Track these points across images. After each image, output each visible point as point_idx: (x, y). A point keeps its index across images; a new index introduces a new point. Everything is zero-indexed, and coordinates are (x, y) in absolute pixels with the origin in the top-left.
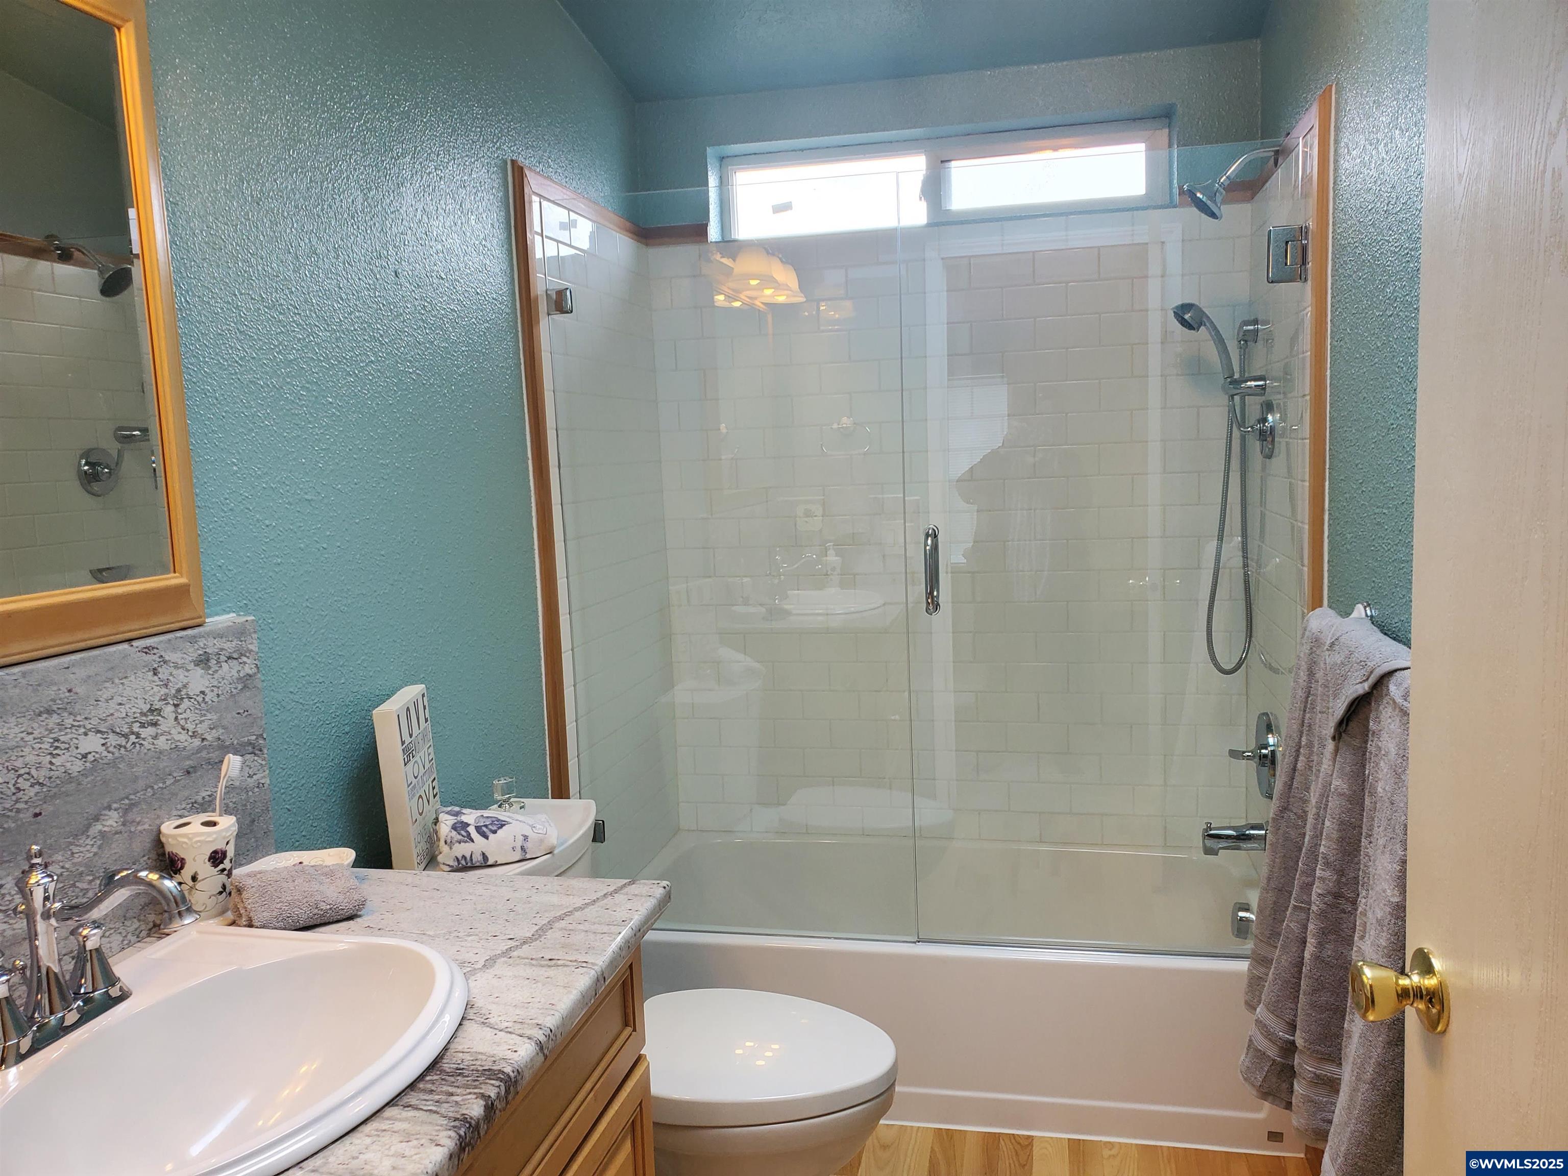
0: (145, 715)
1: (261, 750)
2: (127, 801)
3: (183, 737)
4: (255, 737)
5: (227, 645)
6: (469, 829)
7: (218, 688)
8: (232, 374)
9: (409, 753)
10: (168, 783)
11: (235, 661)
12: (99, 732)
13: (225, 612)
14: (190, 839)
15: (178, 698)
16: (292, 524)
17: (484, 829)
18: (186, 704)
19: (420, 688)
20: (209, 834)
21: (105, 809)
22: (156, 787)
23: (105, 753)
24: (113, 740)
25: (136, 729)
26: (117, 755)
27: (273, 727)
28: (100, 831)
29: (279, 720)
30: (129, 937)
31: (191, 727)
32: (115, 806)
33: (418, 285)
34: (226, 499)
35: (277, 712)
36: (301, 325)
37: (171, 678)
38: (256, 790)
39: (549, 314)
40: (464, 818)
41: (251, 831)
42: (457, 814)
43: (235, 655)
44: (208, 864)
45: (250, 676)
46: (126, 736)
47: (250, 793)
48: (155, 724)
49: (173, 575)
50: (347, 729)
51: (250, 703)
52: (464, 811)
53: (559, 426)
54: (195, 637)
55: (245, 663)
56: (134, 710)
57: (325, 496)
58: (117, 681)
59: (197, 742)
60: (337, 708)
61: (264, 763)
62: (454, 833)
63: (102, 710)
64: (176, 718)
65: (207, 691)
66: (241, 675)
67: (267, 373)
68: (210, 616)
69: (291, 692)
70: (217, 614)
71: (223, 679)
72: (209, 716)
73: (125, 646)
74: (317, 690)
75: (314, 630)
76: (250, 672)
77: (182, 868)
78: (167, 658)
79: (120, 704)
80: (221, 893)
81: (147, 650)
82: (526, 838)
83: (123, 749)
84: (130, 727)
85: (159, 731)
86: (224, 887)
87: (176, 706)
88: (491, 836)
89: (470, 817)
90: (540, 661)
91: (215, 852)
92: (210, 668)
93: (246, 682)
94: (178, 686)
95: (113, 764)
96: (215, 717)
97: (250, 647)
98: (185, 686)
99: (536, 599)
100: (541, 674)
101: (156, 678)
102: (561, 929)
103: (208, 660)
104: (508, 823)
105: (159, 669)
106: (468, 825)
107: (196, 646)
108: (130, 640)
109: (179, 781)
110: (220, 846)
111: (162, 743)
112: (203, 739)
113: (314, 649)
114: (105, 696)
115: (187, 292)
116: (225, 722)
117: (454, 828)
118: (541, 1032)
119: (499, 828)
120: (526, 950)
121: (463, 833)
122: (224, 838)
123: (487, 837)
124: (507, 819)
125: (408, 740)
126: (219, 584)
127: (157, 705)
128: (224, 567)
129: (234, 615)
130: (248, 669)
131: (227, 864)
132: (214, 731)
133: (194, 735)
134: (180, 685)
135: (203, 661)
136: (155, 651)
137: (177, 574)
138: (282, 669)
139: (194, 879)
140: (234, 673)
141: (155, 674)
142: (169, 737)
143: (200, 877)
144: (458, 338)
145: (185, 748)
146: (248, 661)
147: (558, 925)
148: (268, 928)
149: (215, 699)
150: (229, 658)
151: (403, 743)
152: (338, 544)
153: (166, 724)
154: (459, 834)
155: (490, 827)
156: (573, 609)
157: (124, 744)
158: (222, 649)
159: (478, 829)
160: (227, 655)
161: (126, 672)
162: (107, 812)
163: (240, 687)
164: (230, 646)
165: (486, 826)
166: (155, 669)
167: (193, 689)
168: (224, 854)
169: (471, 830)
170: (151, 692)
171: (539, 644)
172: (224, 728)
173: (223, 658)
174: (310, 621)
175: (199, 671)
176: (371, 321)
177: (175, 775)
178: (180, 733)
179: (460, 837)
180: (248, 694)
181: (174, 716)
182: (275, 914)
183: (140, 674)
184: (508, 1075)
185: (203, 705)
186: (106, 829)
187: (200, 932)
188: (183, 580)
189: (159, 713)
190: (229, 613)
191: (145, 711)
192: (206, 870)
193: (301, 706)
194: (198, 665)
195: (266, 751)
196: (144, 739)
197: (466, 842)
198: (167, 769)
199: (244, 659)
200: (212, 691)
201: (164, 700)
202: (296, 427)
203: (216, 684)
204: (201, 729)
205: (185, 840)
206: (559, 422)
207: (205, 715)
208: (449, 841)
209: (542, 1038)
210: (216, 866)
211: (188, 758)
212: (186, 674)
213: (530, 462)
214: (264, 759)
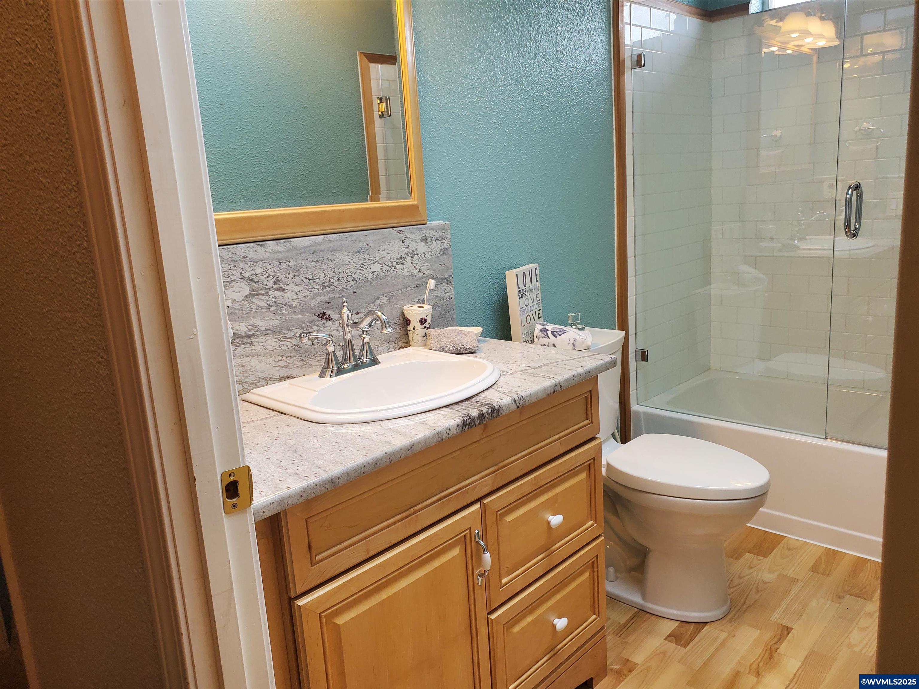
0: (398, 259)
1: (451, 282)
2: (390, 294)
3: (415, 271)
4: (448, 276)
5: (436, 234)
6: (548, 332)
7: (431, 252)
8: (444, 109)
9: (522, 294)
10: (408, 289)
11: (439, 241)
12: (379, 263)
13: (438, 220)
14: (412, 312)
15: (413, 254)
16: (472, 181)
17: (555, 333)
18: (416, 257)
19: (536, 265)
20: (420, 311)
21: (381, 295)
22: (403, 290)
23: (381, 273)
24: (385, 268)
25: (394, 264)
26: (386, 274)
27: (460, 274)
28: (379, 304)
29: (462, 272)
30: (391, 349)
31: (418, 267)
32: (385, 295)
33: (548, 59)
34: (440, 168)
35: (462, 268)
36: (480, 84)
37: (410, 245)
38: (448, 299)
39: (632, 69)
40: (547, 327)
41: (445, 317)
42: (544, 325)
43: (440, 239)
44: (419, 323)
45: (446, 249)
46: (390, 267)
47: (445, 300)
48: (403, 264)
49: (411, 200)
50: (497, 281)
51: (446, 260)
52: (548, 324)
53: (635, 132)
54: (421, 228)
55: (444, 243)
56: (394, 256)
57: (490, 168)
58: (387, 243)
59: (421, 274)
60: (492, 270)
61: (452, 288)
62: (541, 333)
63: (381, 255)
64: (412, 263)
65: (426, 253)
66: (442, 248)
67: (462, 108)
68: (430, 221)
69: (469, 260)
70: (434, 220)
71: (434, 248)
72: (427, 264)
73: (391, 229)
74: (482, 260)
75: (482, 232)
76: (447, 247)
77: (410, 324)
78: (408, 236)
79: (388, 253)
80: (424, 336)
81: (400, 232)
82: (575, 340)
83: (389, 272)
84: (392, 264)
85: (404, 267)
86: (426, 334)
87: (412, 257)
88: (558, 337)
89: (550, 327)
90: (614, 261)
91: (422, 319)
92: (427, 243)
93: (444, 251)
94: (413, 249)
95: (385, 277)
96: (429, 265)
97: (447, 236)
98: (416, 249)
99: (614, 228)
100: (615, 268)
101: (403, 244)
102: (552, 366)
103: (427, 239)
104: (568, 332)
105: (405, 241)
106: (548, 330)
107: (422, 233)
108: (393, 227)
109: (412, 289)
110: (424, 317)
111: (405, 272)
112: (424, 274)
113: (481, 241)
114: (382, 249)
115: (424, 72)
116: (434, 268)
117: (541, 331)
118: (517, 396)
119: (563, 334)
120: (532, 371)
121: (545, 333)
122: (426, 313)
123: (556, 337)
124: (567, 330)
125: (522, 287)
126: (435, 207)
127: (404, 256)
128: (438, 200)
129: (442, 221)
130: (446, 246)
131: (427, 325)
132: (429, 271)
133: (420, 271)
134: (414, 249)
135: (425, 239)
136: (403, 233)
137: (413, 200)
138: (465, 248)
139: (414, 329)
140: (439, 246)
141: (403, 243)
142: (408, 270)
143: (416, 328)
144: (572, 86)
145: (415, 276)
146: (446, 242)
147: (552, 364)
148: (437, 351)
149: (430, 257)
150: (437, 240)
151: (519, 288)
152: (496, 192)
153: (408, 263)
154: (543, 333)
155: (558, 332)
156: (637, 234)
157: (389, 270)
158: (433, 235)
159: (552, 333)
160: (436, 238)
161: (390, 240)
162: (382, 297)
163: (441, 253)
164: (437, 234)
165: (556, 332)
166: (403, 240)
167: (420, 251)
168: (426, 320)
169: (549, 333)
170: (401, 250)
171: (614, 252)
172: (433, 270)
173: (433, 239)
174: (480, 228)
175: (423, 244)
176: (519, 80)
177: (411, 286)
178: (413, 269)
179: (543, 335)
180: (445, 256)
181: (411, 261)
182: (440, 346)
183: (396, 242)
184: (494, 406)
185: (424, 259)
186: (382, 303)
187: (412, 349)
188: (416, 203)
189: (404, 258)
190: (439, 220)
191: (398, 258)
192: (418, 326)
193: (474, 267)
194: (422, 241)
195: (453, 283)
196: (398, 269)
197: (546, 338)
198: (408, 284)
199: (444, 241)
200: (429, 253)
201: (407, 254)
202: (476, 134)
203: (430, 250)
204: (422, 269)
205: (410, 312)
206: (635, 129)
207: (425, 263)
208: (538, 336)
209: (516, 398)
210: (422, 325)
211: (417, 280)
212: (417, 244)
213: (615, 152)
214: (452, 287)
